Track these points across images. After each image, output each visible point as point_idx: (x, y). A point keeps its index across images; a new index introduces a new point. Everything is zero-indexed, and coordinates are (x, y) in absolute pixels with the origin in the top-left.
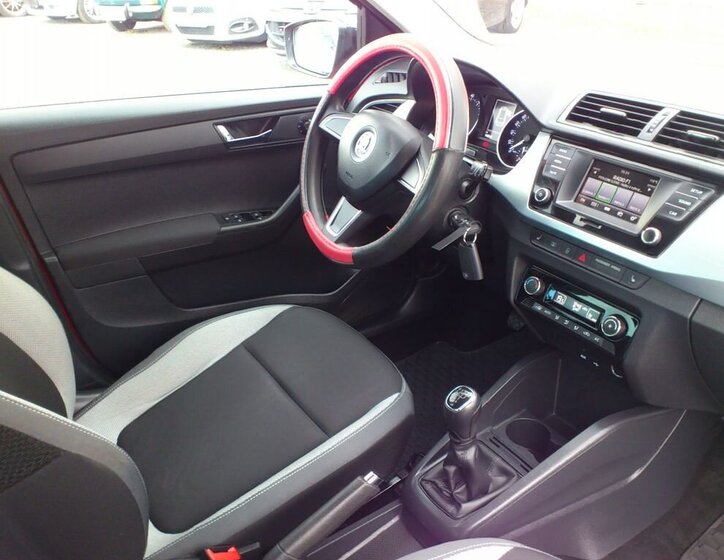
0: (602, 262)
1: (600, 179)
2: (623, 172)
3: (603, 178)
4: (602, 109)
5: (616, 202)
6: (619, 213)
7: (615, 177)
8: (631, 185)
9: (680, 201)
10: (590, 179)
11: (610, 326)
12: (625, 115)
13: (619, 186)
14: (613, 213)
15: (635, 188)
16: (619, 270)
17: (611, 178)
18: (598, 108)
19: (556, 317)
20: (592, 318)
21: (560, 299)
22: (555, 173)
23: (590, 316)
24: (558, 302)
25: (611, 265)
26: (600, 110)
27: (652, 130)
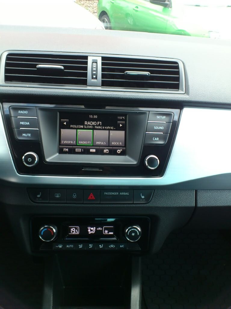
0: (111, 193)
1: (72, 128)
2: (91, 116)
3: (75, 126)
4: (38, 66)
5: (98, 143)
6: (105, 151)
7: (86, 123)
8: (103, 125)
9: (155, 128)
10: (62, 130)
11: (133, 234)
12: (62, 68)
13: (94, 129)
14: (99, 152)
15: (109, 127)
16: (127, 194)
17: (83, 124)
18: (35, 66)
19: (80, 246)
20: (108, 233)
21: (74, 231)
22: (30, 135)
23: (106, 232)
24: (74, 233)
25: (119, 193)
26: (36, 68)
27: (94, 76)
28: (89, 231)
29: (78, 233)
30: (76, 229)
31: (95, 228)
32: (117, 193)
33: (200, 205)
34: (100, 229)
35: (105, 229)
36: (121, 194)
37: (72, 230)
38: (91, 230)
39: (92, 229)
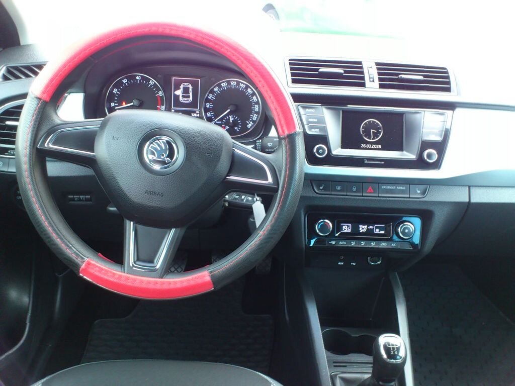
4: (320, 70)
11: (406, 231)
12: (342, 72)
19: (352, 243)
20: (379, 231)
21: (346, 228)
22: (318, 130)
23: (378, 230)
24: (345, 231)
25: (396, 187)
26: (318, 72)
27: (372, 80)
28: (361, 229)
29: (350, 231)
30: (348, 227)
31: (366, 226)
32: (395, 188)
33: (473, 200)
34: (371, 227)
35: (377, 228)
36: (398, 188)
37: (344, 227)
38: (363, 229)
39: (363, 227)
